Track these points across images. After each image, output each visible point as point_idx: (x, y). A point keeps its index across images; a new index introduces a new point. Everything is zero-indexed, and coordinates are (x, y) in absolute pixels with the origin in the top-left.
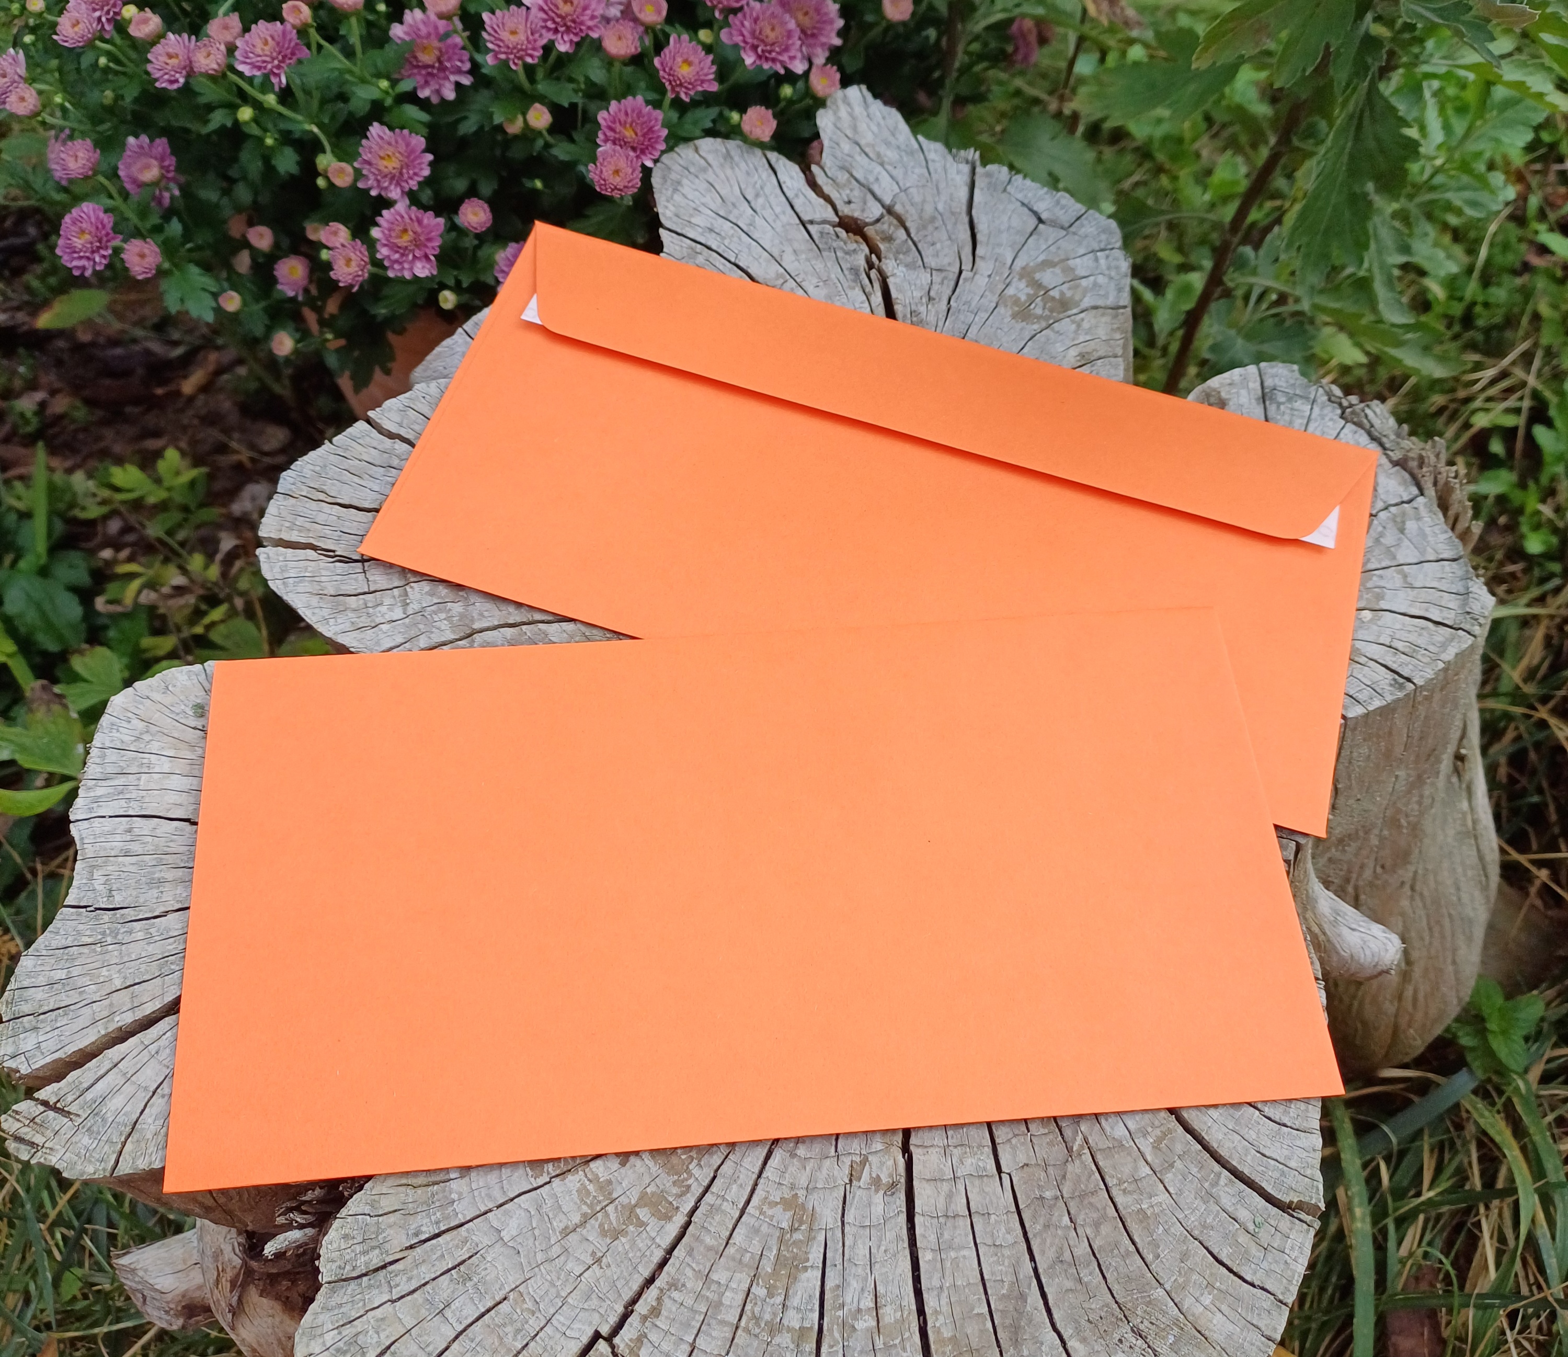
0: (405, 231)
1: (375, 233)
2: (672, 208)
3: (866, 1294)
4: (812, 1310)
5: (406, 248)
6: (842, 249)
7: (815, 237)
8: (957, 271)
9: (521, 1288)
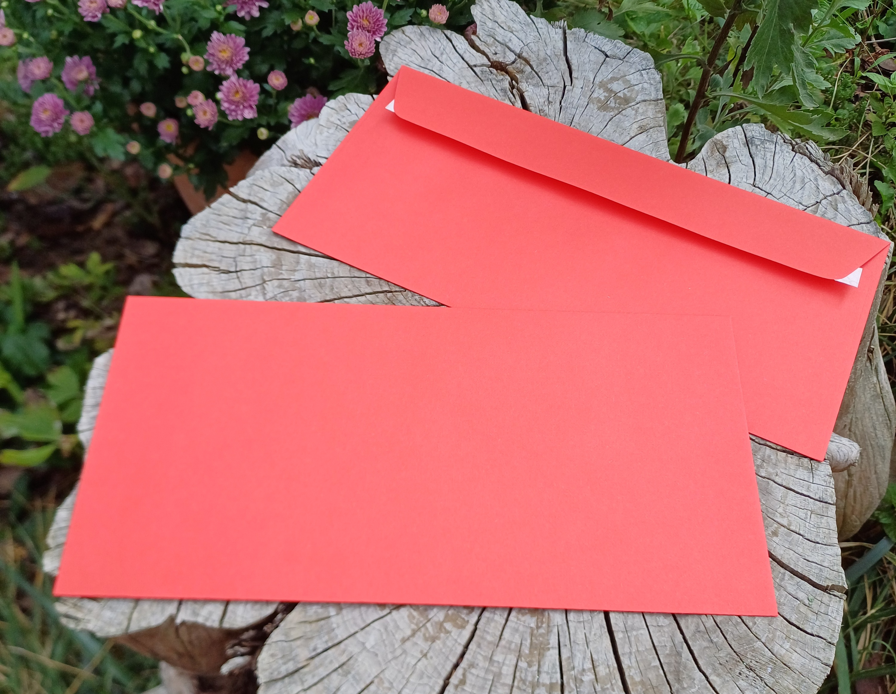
0: (237, 92)
1: (219, 96)
2: (394, 65)
3: (587, 660)
4: (556, 673)
5: (238, 102)
6: (494, 79)
7: (479, 74)
8: (563, 87)
9: (381, 676)
